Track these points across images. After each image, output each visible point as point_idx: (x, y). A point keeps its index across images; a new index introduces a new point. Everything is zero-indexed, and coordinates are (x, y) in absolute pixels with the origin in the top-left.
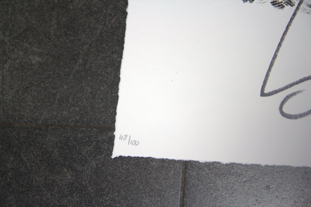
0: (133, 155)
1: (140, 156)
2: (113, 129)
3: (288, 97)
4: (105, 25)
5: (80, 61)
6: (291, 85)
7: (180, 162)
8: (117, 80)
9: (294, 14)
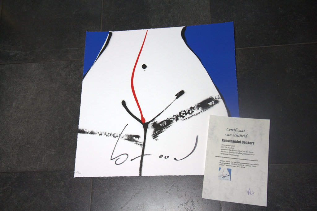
0: (79, 177)
1: (81, 177)
2: (74, 170)
3: (117, 160)
4: (71, 143)
5: (65, 153)
6: (118, 157)
7: (91, 177)
8: (75, 157)
9: (118, 139)
